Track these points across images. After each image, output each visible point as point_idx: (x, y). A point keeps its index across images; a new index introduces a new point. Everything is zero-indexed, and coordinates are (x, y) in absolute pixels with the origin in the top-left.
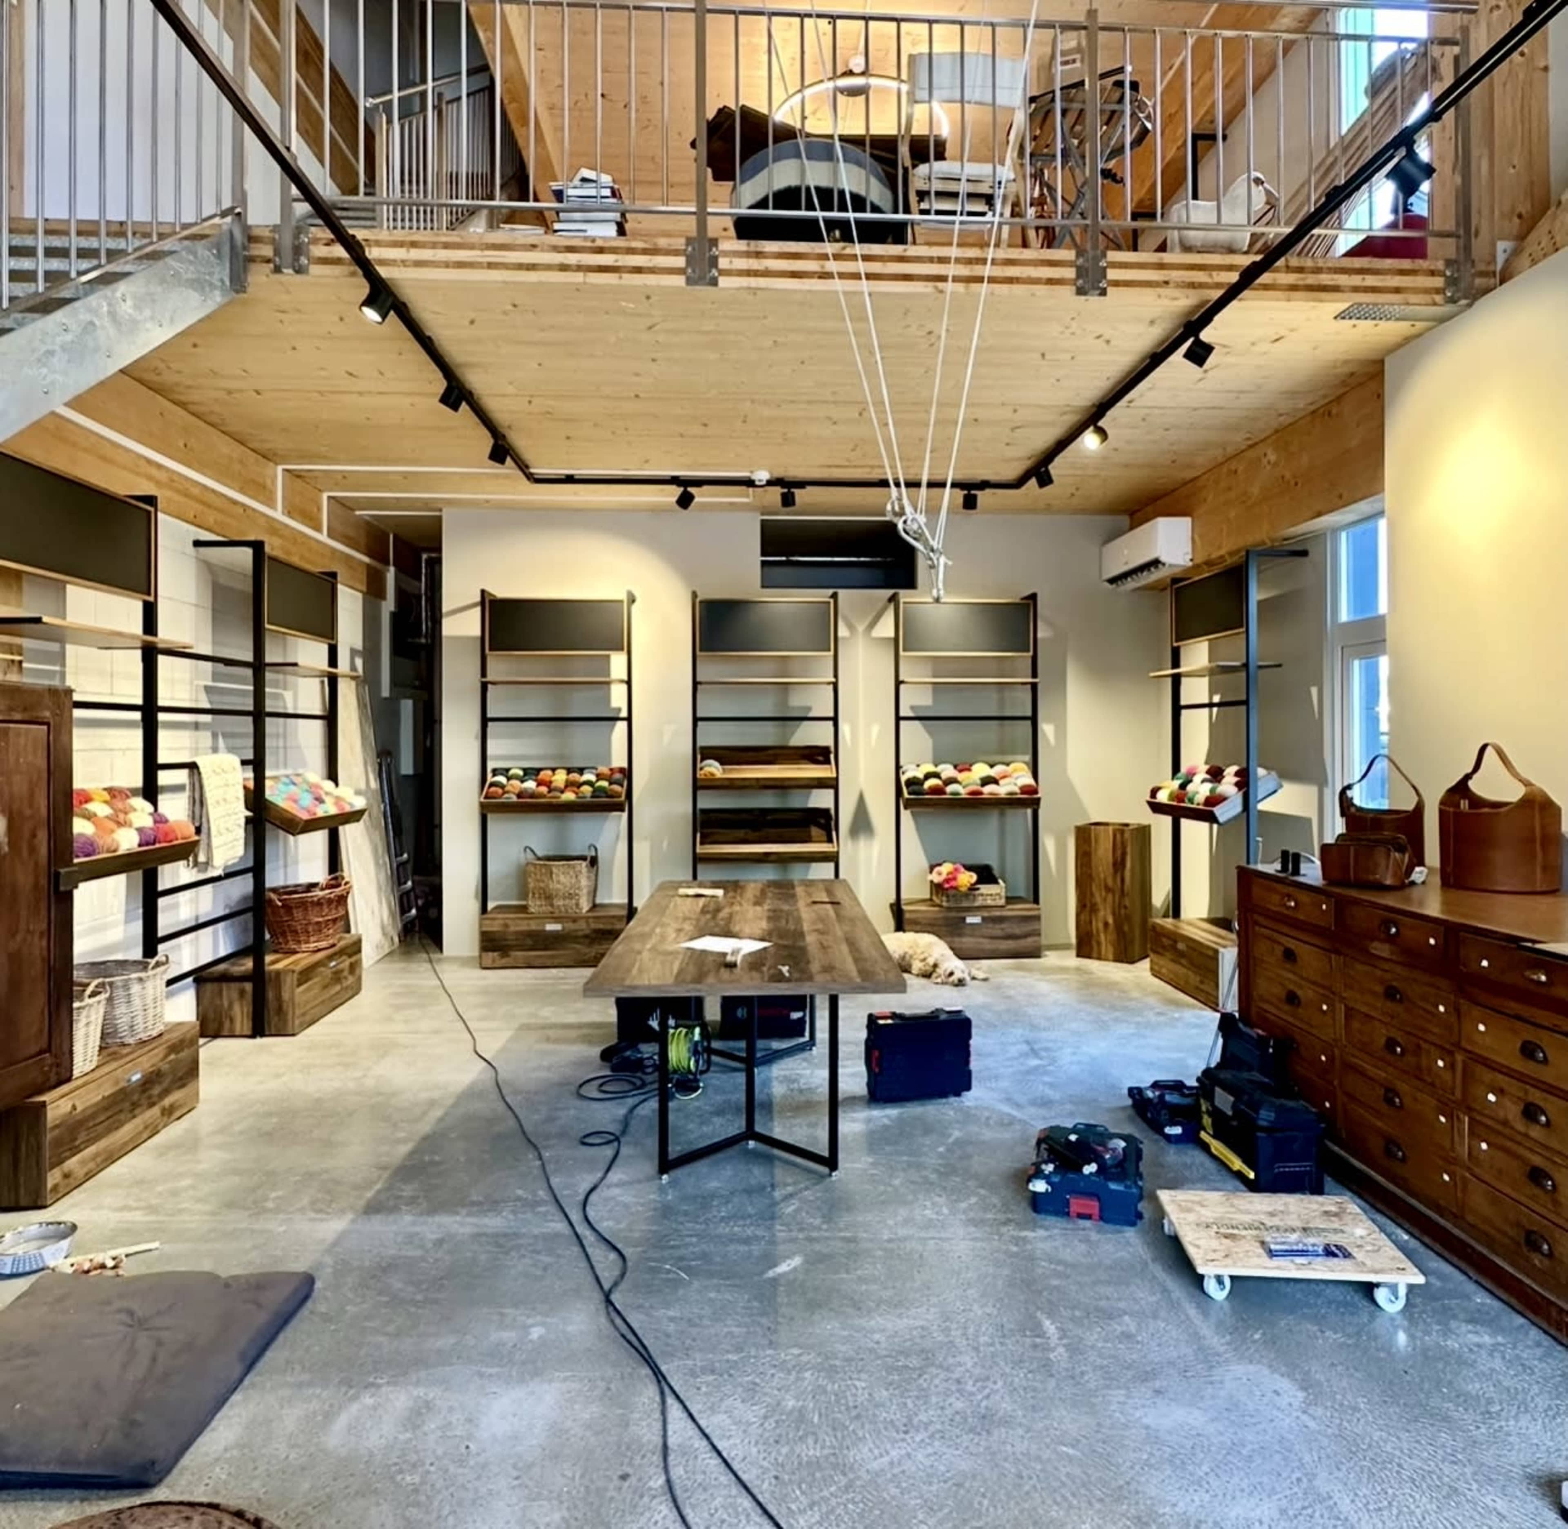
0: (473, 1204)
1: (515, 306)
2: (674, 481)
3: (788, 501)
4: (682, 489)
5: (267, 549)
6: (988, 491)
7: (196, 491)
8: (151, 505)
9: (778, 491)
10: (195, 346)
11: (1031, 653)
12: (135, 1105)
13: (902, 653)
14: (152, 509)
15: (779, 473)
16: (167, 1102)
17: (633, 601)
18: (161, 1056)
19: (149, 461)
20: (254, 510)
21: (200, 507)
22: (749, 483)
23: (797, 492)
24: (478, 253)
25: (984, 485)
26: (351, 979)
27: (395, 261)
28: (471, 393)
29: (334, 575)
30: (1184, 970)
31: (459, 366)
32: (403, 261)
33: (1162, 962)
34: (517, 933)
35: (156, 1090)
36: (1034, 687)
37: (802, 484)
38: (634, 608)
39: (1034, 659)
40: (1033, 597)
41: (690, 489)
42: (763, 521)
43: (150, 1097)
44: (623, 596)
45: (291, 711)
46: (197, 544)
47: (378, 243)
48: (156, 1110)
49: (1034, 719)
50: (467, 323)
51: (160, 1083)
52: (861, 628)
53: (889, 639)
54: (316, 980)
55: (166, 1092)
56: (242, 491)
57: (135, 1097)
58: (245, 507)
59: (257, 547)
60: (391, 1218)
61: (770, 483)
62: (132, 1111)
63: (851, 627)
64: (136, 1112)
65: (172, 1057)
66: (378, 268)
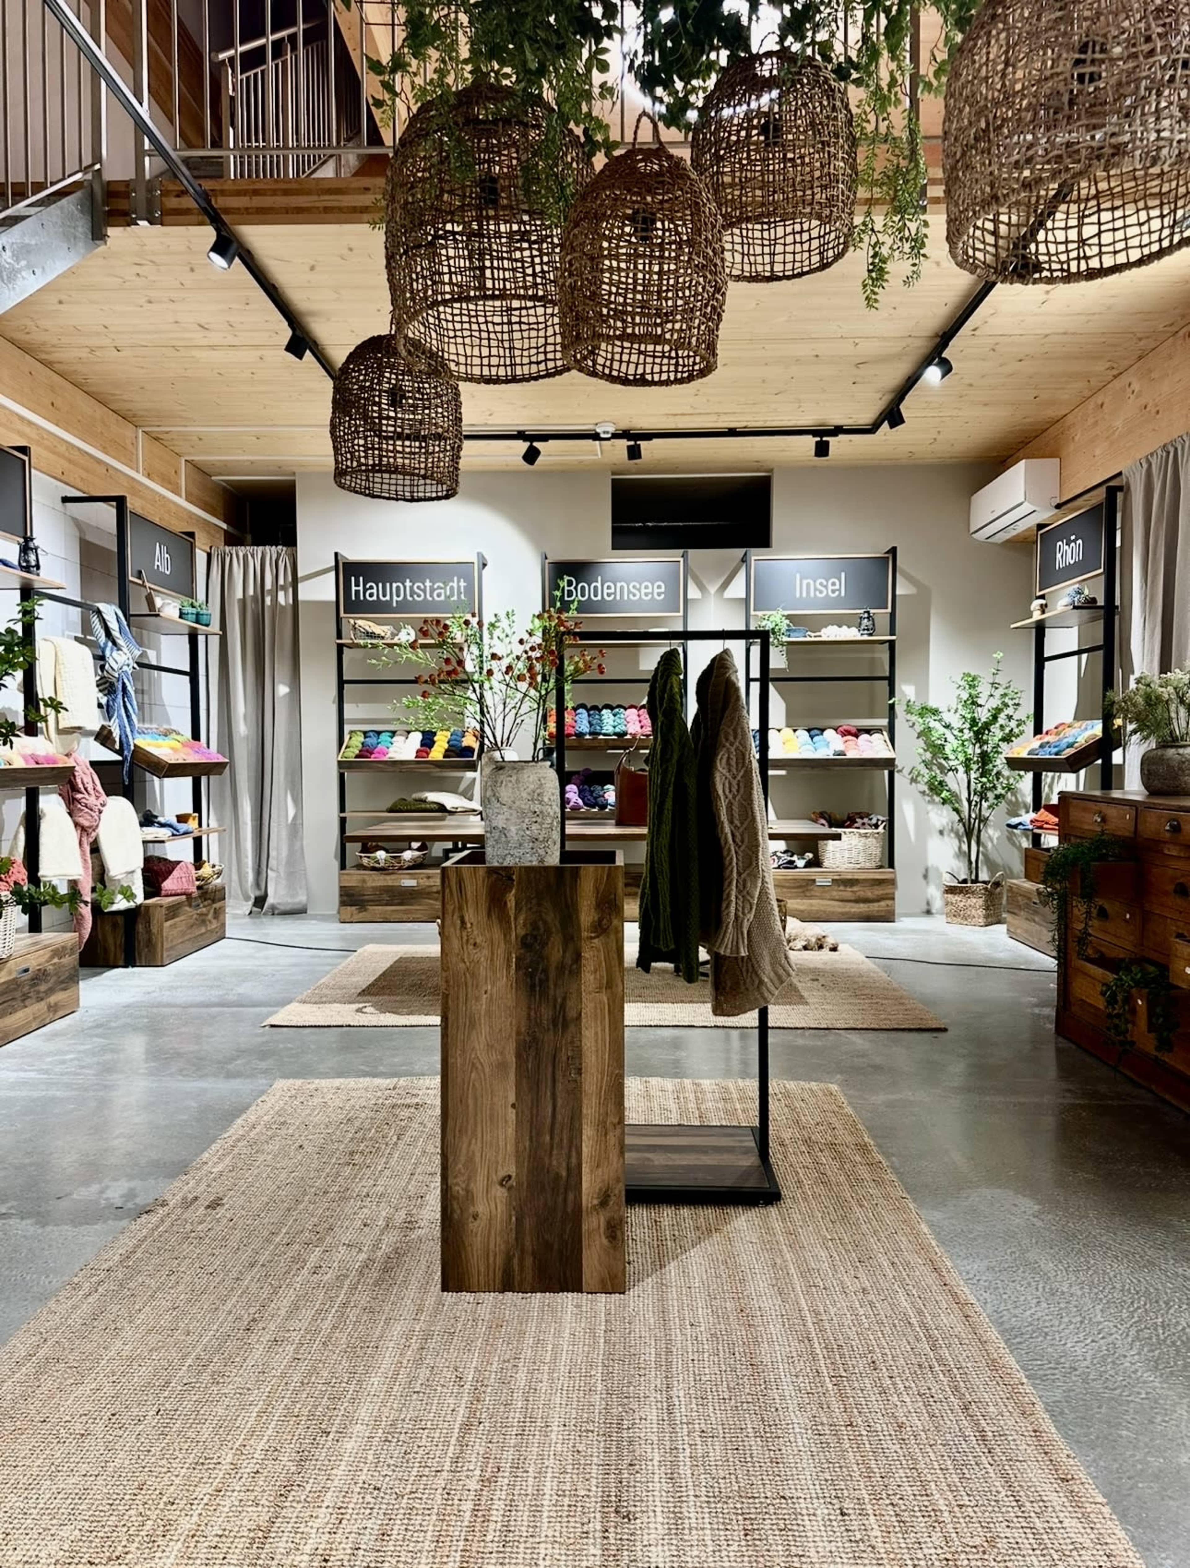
0: (321, 1073)
1: (351, 250)
2: (521, 435)
3: (634, 453)
4: (527, 444)
5: (130, 505)
6: (842, 437)
7: (62, 449)
8: (26, 454)
9: (624, 443)
10: (60, 302)
11: (889, 610)
12: (25, 997)
13: (752, 613)
14: (26, 458)
15: (624, 425)
16: (53, 999)
17: (485, 565)
18: (47, 956)
19: (22, 419)
20: (117, 470)
21: (66, 464)
22: (596, 437)
23: (643, 444)
24: (315, 198)
25: (838, 430)
26: (214, 925)
27: (239, 209)
28: (315, 343)
29: (191, 535)
30: (1037, 927)
31: (301, 314)
32: (247, 209)
33: (1016, 922)
34: (373, 887)
35: (43, 987)
36: (892, 644)
37: (649, 436)
38: (485, 572)
39: (893, 615)
40: (893, 551)
41: (535, 444)
42: (613, 480)
43: (38, 992)
44: (474, 559)
45: (154, 663)
46: (66, 500)
47: (223, 193)
48: (42, 1005)
49: (891, 680)
50: (307, 269)
51: (47, 982)
52: (713, 589)
53: (740, 599)
54: (182, 918)
55: (51, 991)
56: (105, 451)
57: (26, 989)
58: (108, 468)
59: (120, 502)
60: (248, 1080)
61: (615, 436)
62: (23, 1001)
63: (701, 587)
64: (27, 1002)
65: (56, 960)
66: (223, 216)
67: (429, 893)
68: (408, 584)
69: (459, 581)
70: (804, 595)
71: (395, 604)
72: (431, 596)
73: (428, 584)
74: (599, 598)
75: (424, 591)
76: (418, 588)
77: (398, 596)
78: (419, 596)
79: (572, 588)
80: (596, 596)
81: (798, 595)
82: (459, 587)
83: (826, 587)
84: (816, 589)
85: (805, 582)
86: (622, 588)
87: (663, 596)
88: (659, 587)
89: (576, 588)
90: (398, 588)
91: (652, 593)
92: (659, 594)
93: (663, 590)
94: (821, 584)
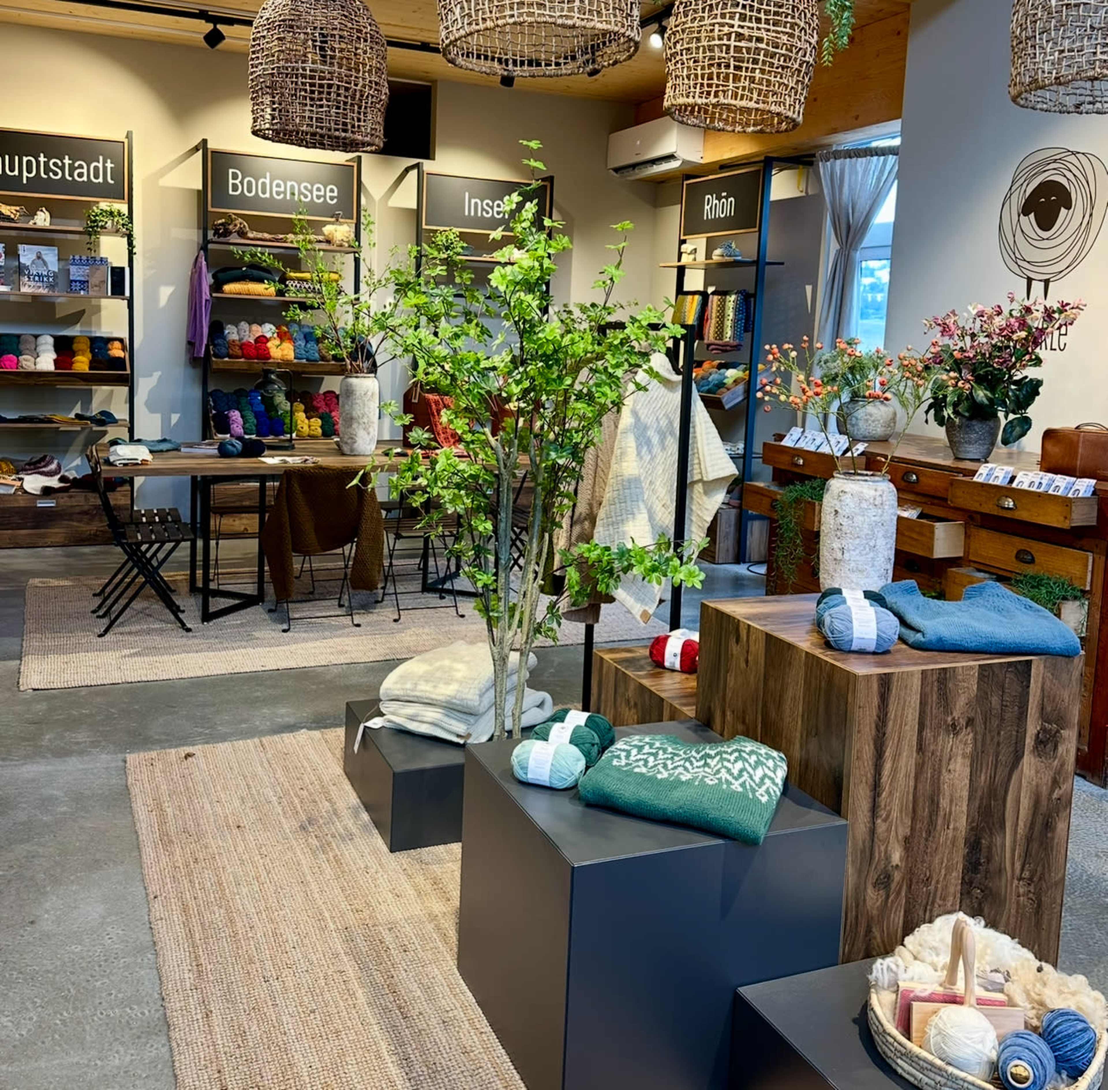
2: (202, 15)
4: (211, 26)
13: (424, 227)
40: (551, 180)
41: (220, 27)
53: (410, 210)
67: (71, 514)
68: (42, 159)
69: (105, 162)
70: (472, 214)
71: (25, 181)
72: (71, 175)
73: (67, 161)
74: (267, 195)
75: (62, 169)
76: (55, 164)
77: (29, 171)
78: (56, 174)
79: (237, 182)
80: (264, 193)
81: (467, 213)
82: (105, 168)
83: (492, 208)
84: (483, 209)
85: (473, 201)
86: (292, 187)
87: (335, 201)
88: (332, 191)
89: (242, 183)
90: (29, 162)
91: (325, 196)
92: (332, 198)
93: (335, 194)
94: (487, 204)
